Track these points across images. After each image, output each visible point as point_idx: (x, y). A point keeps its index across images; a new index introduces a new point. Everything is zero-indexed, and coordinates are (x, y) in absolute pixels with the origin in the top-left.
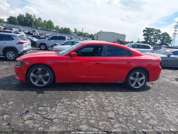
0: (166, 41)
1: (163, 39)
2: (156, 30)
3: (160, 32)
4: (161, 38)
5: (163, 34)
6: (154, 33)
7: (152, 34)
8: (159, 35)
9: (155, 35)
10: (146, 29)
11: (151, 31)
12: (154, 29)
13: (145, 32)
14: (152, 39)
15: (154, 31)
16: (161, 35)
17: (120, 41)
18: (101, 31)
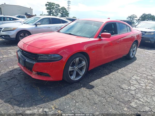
0: (65, 14)
1: (63, 13)
2: (56, 5)
3: (59, 6)
4: (61, 12)
5: (62, 9)
6: (55, 7)
7: (53, 8)
8: (59, 9)
9: (56, 9)
10: (48, 4)
11: (53, 6)
12: (54, 4)
13: (47, 6)
14: (54, 12)
15: (55, 5)
16: (61, 9)
17: (29, 15)
18: (5, 3)
